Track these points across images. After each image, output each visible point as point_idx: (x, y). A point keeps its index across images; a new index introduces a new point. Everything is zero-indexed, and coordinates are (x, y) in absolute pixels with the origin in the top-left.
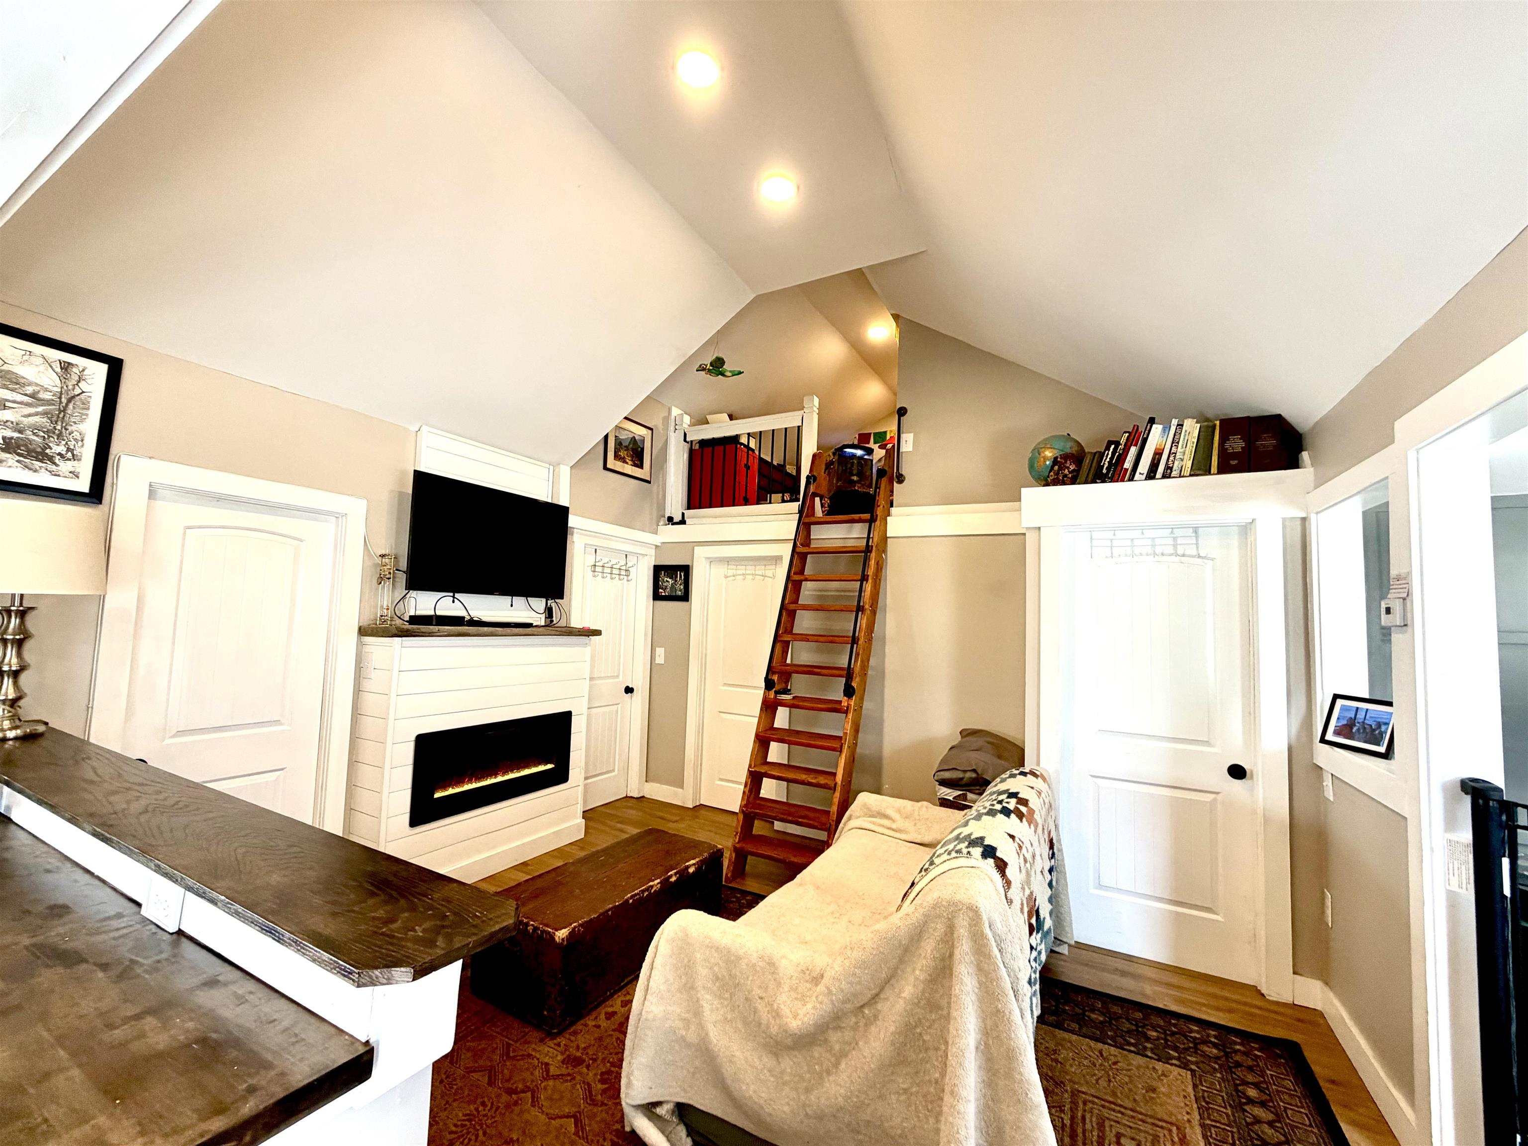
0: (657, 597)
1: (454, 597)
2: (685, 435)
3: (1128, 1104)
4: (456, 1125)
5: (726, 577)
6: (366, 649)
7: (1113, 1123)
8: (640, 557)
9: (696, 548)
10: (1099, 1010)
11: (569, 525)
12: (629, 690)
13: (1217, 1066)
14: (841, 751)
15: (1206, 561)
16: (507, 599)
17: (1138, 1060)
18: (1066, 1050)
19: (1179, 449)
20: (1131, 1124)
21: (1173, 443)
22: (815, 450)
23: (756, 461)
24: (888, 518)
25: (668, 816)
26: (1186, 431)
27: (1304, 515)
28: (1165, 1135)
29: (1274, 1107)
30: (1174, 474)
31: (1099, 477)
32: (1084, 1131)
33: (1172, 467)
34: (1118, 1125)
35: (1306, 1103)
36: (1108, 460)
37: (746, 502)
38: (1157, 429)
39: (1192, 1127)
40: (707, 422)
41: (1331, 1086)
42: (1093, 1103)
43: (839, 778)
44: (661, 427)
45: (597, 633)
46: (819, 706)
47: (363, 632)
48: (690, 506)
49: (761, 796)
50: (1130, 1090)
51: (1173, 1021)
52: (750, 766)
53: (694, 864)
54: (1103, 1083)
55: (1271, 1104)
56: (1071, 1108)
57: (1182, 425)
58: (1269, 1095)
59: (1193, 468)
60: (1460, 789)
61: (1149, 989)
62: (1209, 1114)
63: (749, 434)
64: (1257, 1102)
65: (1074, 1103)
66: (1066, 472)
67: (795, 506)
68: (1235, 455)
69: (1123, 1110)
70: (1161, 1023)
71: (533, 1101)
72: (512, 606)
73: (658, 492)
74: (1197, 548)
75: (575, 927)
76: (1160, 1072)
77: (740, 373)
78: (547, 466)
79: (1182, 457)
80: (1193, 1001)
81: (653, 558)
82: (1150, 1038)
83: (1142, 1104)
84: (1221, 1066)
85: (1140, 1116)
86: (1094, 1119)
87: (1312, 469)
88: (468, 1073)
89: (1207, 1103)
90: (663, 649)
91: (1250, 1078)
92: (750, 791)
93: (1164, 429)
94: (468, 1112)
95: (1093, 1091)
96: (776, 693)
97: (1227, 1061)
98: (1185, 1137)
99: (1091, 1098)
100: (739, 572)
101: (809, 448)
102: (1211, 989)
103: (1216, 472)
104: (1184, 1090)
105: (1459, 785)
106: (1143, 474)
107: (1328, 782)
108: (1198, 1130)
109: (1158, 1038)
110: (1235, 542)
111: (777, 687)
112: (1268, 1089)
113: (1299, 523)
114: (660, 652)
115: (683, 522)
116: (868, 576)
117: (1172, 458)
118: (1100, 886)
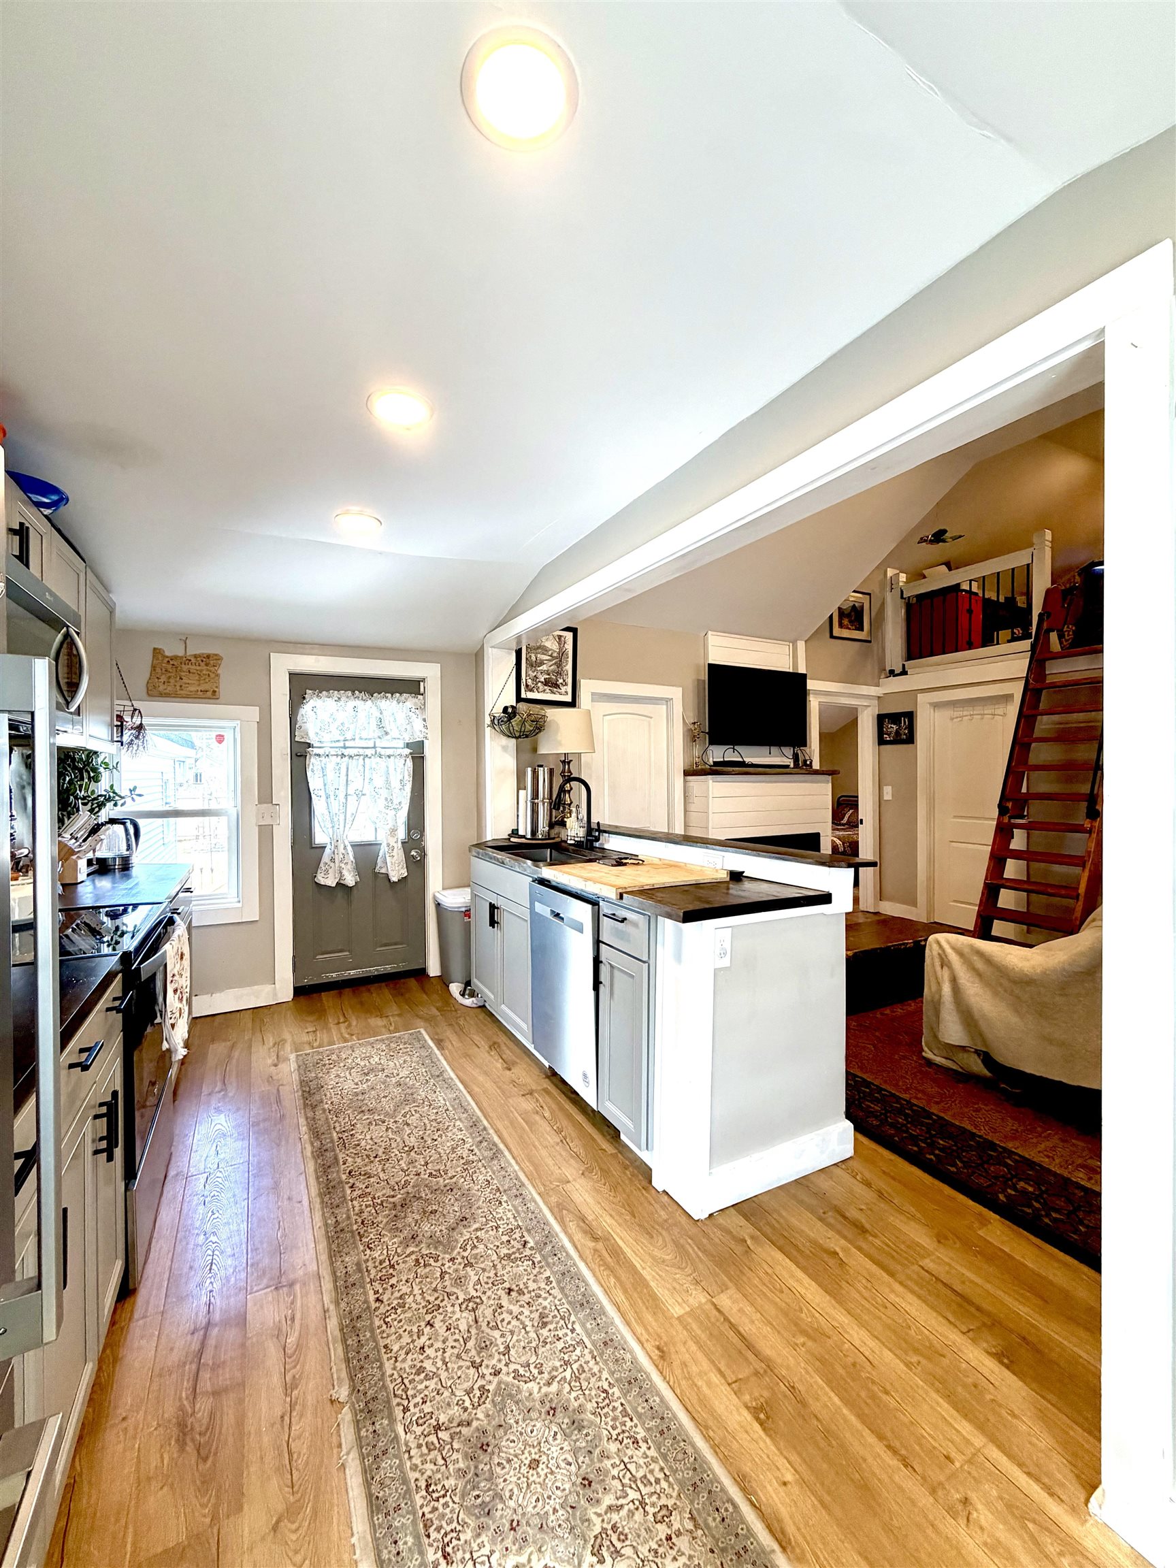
0: (881, 742)
1: (734, 748)
2: (902, 592)
5: (952, 719)
6: (689, 784)
9: (918, 696)
11: (808, 688)
22: (1049, 585)
23: (980, 604)
37: (970, 646)
40: (925, 577)
43: (1082, 890)
44: (878, 590)
45: (837, 772)
46: (1054, 827)
47: (687, 773)
48: (909, 658)
49: (998, 905)
52: (986, 879)
63: (971, 580)
67: (1026, 644)
72: (770, 753)
73: (878, 650)
77: (961, 536)
78: (788, 643)
81: (877, 708)
90: (890, 787)
92: (987, 900)
96: (1010, 818)
100: (965, 713)
101: (1041, 583)
111: (1012, 813)
114: (888, 789)
115: (904, 673)
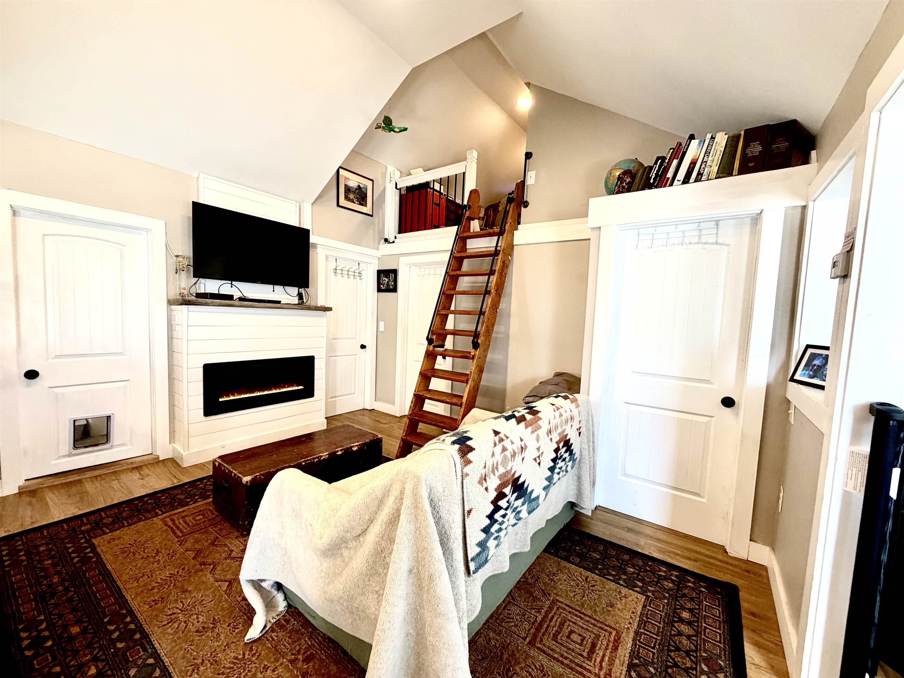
0: (379, 290)
1: (231, 284)
2: (396, 184)
3: (589, 613)
4: (161, 579)
5: (419, 276)
6: (174, 313)
7: (571, 624)
8: (368, 264)
9: (400, 258)
10: (599, 552)
11: (311, 241)
12: (363, 347)
13: (667, 595)
14: (467, 383)
15: (723, 247)
16: (271, 287)
17: (613, 585)
18: (563, 574)
19: (710, 158)
20: (584, 626)
21: (706, 153)
22: (473, 187)
24: (515, 232)
25: (381, 420)
26: (716, 143)
27: (803, 204)
28: (605, 636)
29: (698, 626)
30: (704, 178)
31: (648, 186)
32: (548, 626)
33: (703, 173)
34: (574, 626)
35: (724, 627)
36: (655, 172)
37: (435, 228)
38: (694, 143)
39: (628, 633)
40: (410, 174)
41: (751, 617)
42: (564, 609)
43: (465, 399)
44: (380, 179)
45: (330, 309)
46: (458, 355)
47: (171, 302)
48: (400, 232)
49: (424, 409)
50: (595, 604)
51: (650, 563)
52: (415, 391)
53: (357, 445)
54: (578, 597)
55: (696, 624)
56: (547, 611)
57: (714, 138)
58: (698, 618)
59: (719, 172)
60: (868, 410)
61: (642, 541)
62: (645, 626)
63: (434, 181)
64: (686, 622)
65: (550, 608)
66: (624, 184)
68: (753, 159)
69: (582, 616)
70: (641, 564)
71: (212, 570)
72: (274, 291)
73: (379, 224)
74: (717, 237)
75: (257, 476)
76: (623, 595)
77: (406, 129)
78: (295, 203)
79: (711, 164)
80: (670, 551)
81: (377, 265)
82: (627, 572)
83: (599, 613)
84: (670, 595)
85: (593, 621)
86: (559, 620)
87: (816, 164)
88: (186, 551)
89: (648, 618)
90: (383, 322)
91: (689, 605)
92: (415, 406)
93: (700, 143)
94: (173, 573)
95: (568, 602)
96: (434, 347)
97: (677, 592)
98: (619, 639)
99: (564, 606)
100: (426, 273)
101: (469, 185)
102: (690, 546)
103: (737, 174)
104: (635, 608)
105: (869, 407)
106: (679, 181)
107: (792, 411)
108: (632, 635)
109: (634, 573)
110: (747, 230)
111: (434, 344)
112: (699, 614)
113: (799, 210)
114: (382, 324)
115: (394, 242)
116: (495, 271)
117: (703, 166)
118: (626, 475)
